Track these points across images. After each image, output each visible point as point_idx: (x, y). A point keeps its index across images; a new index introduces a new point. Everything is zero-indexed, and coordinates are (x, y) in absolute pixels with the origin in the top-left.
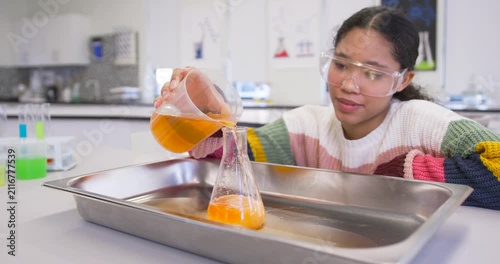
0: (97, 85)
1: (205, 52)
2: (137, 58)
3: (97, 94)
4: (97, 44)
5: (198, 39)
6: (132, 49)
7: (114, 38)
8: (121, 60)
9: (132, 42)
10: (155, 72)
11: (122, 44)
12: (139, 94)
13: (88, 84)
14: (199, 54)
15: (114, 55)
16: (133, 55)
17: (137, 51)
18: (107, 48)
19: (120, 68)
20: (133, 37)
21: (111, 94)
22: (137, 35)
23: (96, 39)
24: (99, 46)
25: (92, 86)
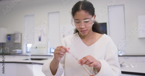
0: (8, 49)
1: (42, 39)
2: (21, 41)
3: (8, 52)
4: (9, 36)
5: (40, 36)
6: (20, 38)
7: (14, 35)
8: (16, 41)
9: (20, 36)
10: (26, 45)
11: (16, 36)
12: (22, 51)
13: (5, 49)
14: (40, 40)
15: (14, 40)
16: (20, 40)
17: (21, 39)
18: (12, 38)
19: (16, 44)
20: (20, 35)
21: (13, 52)
22: (21, 34)
23: (9, 35)
24: (9, 37)
25: (7, 49)
